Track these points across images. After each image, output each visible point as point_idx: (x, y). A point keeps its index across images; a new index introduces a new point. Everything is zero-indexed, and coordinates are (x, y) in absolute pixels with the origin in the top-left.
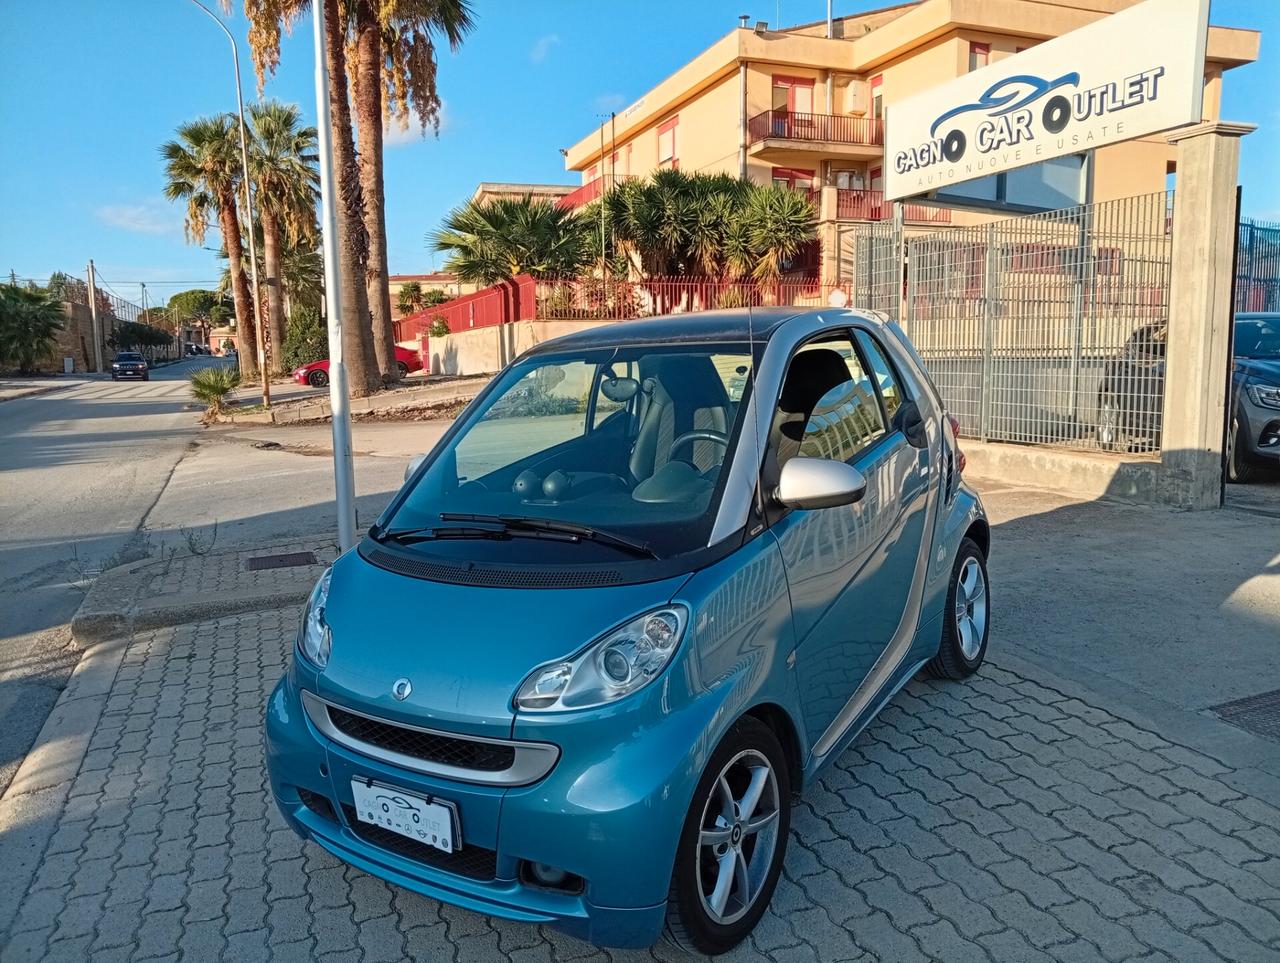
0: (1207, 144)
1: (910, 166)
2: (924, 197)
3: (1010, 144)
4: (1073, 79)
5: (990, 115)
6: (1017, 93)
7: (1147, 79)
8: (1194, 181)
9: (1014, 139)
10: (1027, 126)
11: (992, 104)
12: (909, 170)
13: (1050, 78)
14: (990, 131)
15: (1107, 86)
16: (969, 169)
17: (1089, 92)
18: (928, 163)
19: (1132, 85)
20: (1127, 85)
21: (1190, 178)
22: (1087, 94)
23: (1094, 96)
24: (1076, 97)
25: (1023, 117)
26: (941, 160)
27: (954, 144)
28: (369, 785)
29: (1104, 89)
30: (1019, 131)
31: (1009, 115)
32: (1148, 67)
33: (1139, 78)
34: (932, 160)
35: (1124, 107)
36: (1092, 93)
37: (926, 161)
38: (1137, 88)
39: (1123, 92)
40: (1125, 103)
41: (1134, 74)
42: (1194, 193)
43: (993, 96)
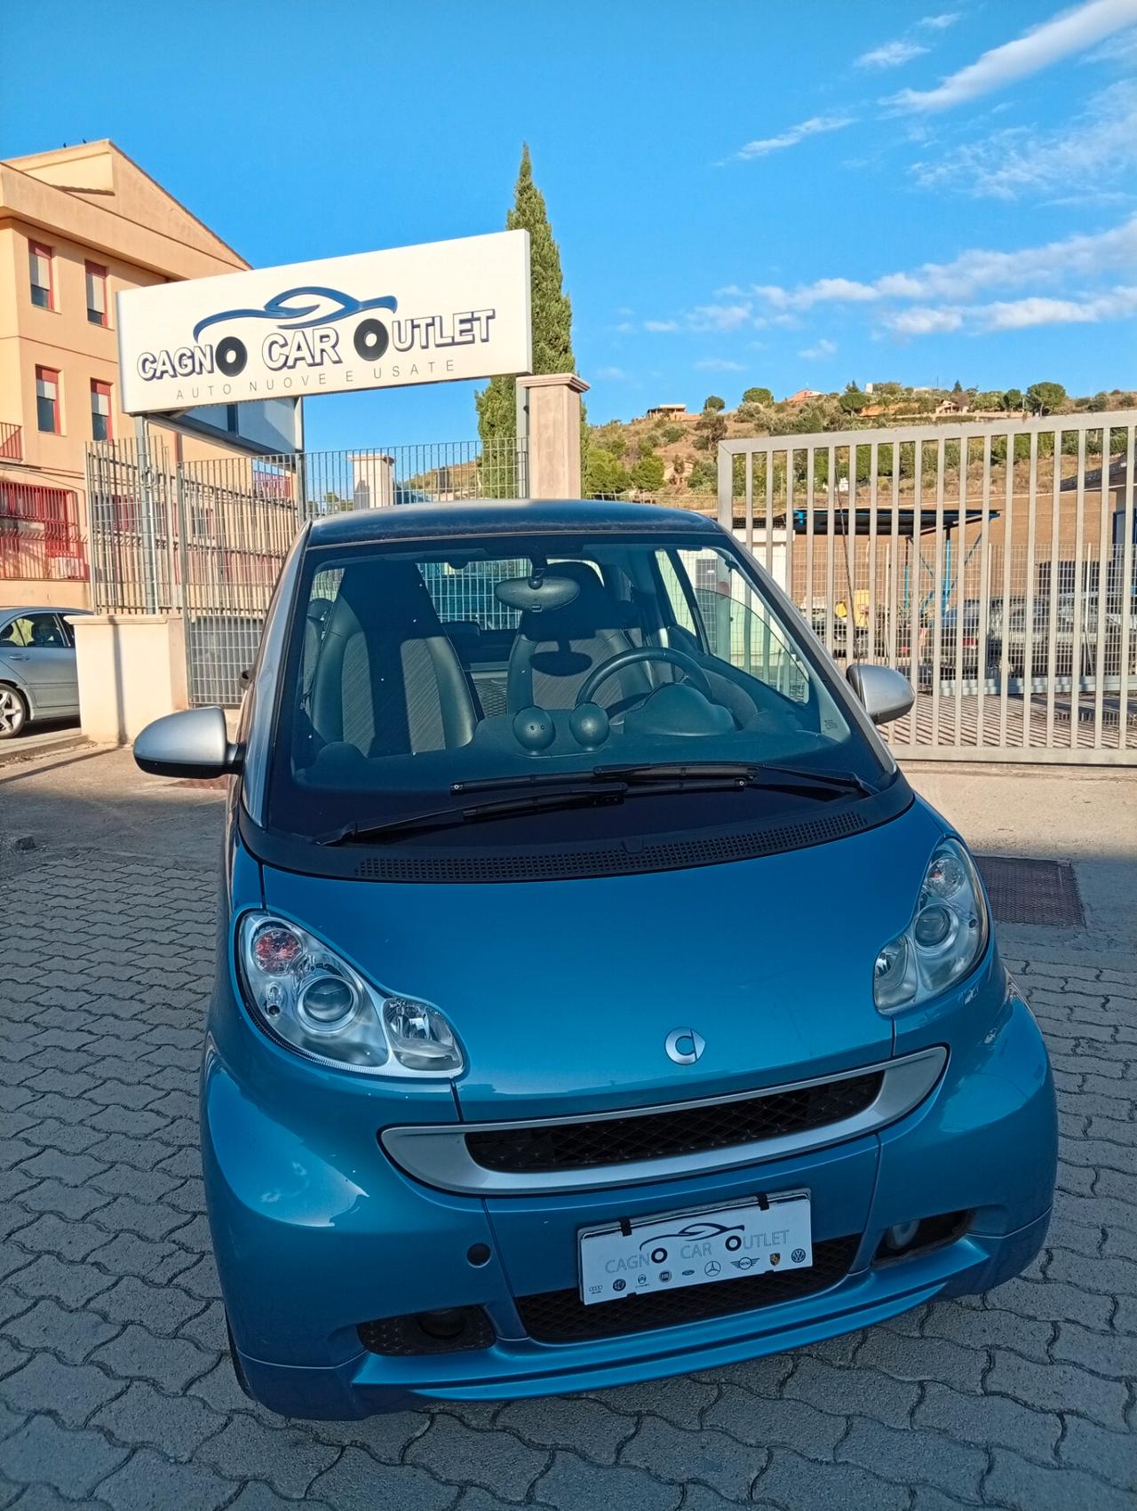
0: (561, 395)
1: (163, 373)
2: (165, 417)
3: (310, 365)
4: (390, 303)
5: (281, 327)
6: (317, 307)
7: (479, 319)
8: (550, 431)
9: (318, 360)
10: (334, 347)
11: (283, 315)
12: (161, 377)
13: (361, 297)
14: (282, 346)
15: (433, 318)
16: (253, 386)
17: (412, 321)
18: (193, 371)
19: (462, 322)
20: (457, 322)
21: (546, 427)
22: (409, 323)
23: (418, 326)
24: (396, 325)
25: (328, 336)
26: (212, 371)
27: (231, 356)
28: (627, 1231)
29: (430, 321)
30: (322, 351)
31: (308, 331)
32: (480, 306)
33: (469, 316)
34: (197, 369)
35: (453, 343)
36: (415, 323)
37: (190, 368)
38: (467, 326)
39: (451, 329)
40: (456, 341)
41: (465, 309)
42: (551, 443)
43: (282, 305)
